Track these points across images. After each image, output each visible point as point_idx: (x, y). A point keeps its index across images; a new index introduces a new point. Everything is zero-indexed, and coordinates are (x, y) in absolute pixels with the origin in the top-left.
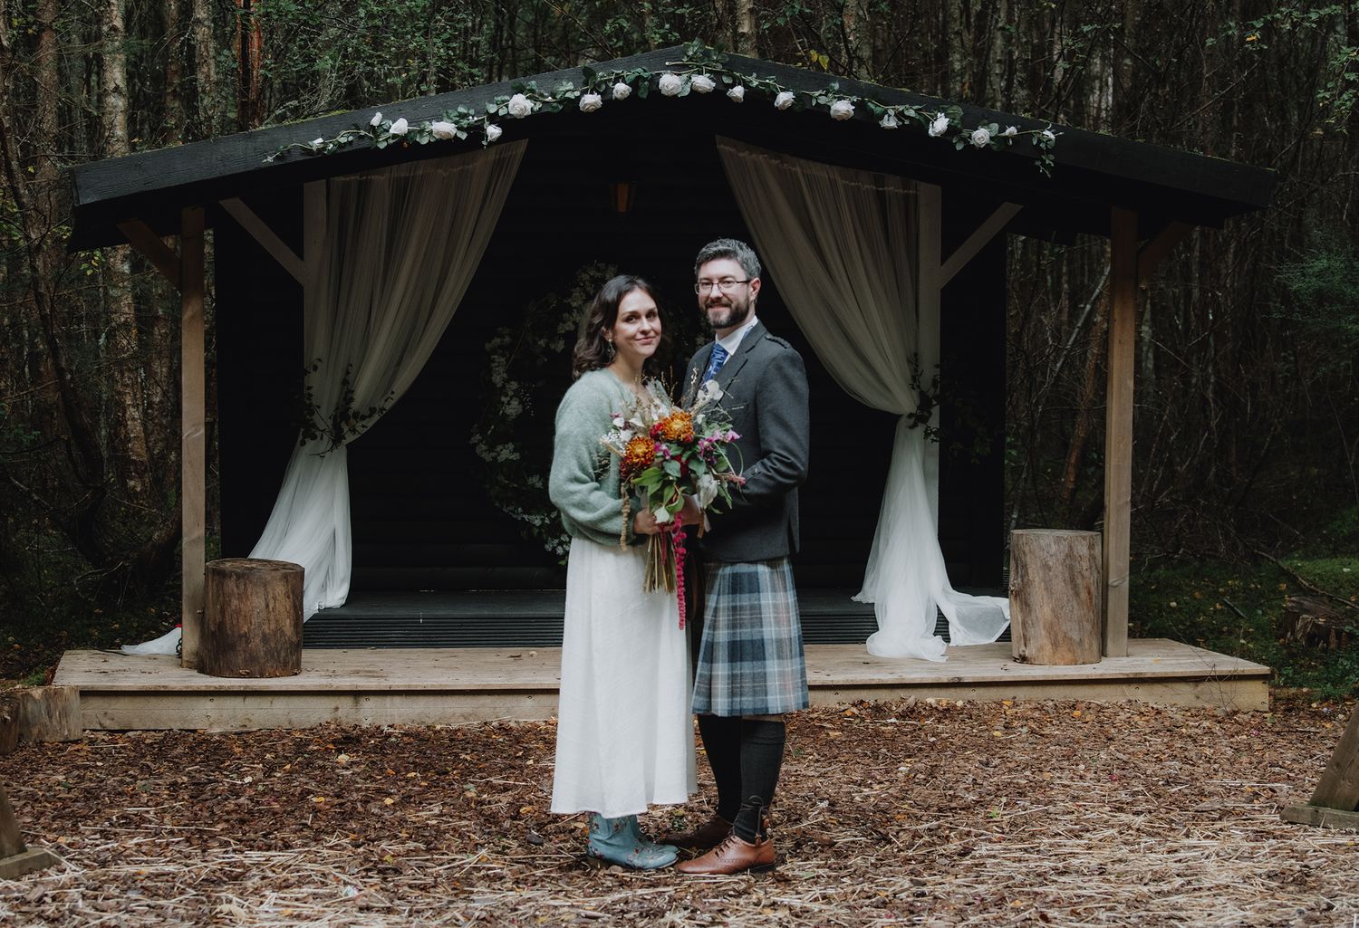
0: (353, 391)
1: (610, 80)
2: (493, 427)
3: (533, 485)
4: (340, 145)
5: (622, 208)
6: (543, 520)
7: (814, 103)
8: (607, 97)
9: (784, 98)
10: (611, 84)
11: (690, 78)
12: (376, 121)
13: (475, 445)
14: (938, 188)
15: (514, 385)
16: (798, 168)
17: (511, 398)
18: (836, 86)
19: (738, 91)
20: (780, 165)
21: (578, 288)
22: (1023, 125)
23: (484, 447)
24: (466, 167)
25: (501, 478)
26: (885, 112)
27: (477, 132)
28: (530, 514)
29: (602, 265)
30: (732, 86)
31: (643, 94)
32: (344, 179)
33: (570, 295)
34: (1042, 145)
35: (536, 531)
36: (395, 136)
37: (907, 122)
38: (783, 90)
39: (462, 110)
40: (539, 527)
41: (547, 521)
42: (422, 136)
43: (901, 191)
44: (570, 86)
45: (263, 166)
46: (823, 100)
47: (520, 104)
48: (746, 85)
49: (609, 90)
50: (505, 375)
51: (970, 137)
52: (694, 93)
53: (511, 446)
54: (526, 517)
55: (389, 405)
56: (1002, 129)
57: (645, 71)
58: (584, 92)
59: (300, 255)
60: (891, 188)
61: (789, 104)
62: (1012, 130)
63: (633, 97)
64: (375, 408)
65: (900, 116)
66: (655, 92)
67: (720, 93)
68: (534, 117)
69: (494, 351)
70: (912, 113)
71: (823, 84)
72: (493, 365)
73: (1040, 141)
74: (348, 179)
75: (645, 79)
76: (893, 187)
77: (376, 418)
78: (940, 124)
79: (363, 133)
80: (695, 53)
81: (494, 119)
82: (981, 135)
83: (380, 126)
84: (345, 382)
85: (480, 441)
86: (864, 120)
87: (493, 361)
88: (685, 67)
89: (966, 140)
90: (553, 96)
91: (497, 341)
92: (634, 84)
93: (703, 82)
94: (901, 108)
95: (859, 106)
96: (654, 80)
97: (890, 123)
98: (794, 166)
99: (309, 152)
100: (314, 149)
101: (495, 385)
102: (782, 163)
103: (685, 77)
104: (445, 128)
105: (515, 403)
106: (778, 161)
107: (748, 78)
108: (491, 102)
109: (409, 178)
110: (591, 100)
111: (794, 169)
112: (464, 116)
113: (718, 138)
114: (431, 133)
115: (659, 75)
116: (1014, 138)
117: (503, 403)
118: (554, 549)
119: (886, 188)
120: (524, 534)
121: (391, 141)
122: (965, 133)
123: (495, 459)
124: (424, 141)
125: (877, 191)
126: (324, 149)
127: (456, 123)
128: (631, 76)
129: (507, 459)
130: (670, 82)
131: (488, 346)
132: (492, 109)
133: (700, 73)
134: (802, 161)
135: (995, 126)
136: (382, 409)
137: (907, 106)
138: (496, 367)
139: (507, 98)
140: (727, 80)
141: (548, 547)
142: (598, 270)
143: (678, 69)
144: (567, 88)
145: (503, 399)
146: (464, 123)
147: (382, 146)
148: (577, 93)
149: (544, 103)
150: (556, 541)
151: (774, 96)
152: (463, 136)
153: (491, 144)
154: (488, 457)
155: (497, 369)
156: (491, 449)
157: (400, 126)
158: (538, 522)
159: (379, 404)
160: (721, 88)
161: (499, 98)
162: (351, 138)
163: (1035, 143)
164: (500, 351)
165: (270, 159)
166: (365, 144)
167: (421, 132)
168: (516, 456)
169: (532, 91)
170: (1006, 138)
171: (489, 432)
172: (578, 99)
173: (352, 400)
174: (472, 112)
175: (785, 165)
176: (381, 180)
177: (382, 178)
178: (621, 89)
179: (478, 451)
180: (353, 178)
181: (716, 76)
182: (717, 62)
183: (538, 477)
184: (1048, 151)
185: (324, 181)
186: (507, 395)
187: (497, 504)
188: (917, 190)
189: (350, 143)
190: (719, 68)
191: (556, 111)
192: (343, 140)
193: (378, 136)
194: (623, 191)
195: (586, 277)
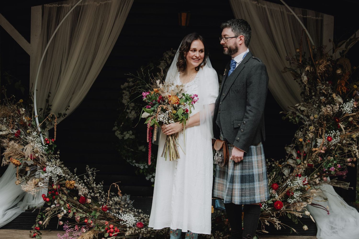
0: (51, 105)
2: (123, 123)
3: (141, 150)
5: (183, 24)
6: (144, 166)
13: (115, 131)
14: (333, 17)
15: (133, 105)
17: (132, 110)
20: (257, 4)
21: (163, 61)
23: (119, 132)
24: (108, 1)
25: (126, 147)
28: (139, 163)
32: (50, 6)
33: (159, 64)
35: (141, 171)
40: (143, 169)
41: (146, 167)
43: (315, 18)
50: (129, 100)
53: (131, 132)
54: (137, 165)
55: (68, 112)
59: (29, 41)
60: (310, 16)
64: (61, 114)
69: (125, 89)
72: (124, 95)
74: (52, 6)
76: (311, 15)
77: (62, 119)
84: (47, 101)
85: (118, 130)
87: (124, 93)
91: (126, 84)
98: (264, 5)
101: (124, 104)
102: (258, 3)
105: (133, 113)
106: (256, 2)
109: (81, 6)
111: (264, 6)
117: (128, 113)
118: (150, 179)
119: (308, 16)
120: (136, 172)
123: (123, 138)
125: (303, 17)
129: (129, 138)
131: (122, 87)
134: (268, 2)
136: (65, 115)
138: (125, 96)
141: (147, 178)
145: (128, 111)
150: (151, 176)
154: (120, 137)
155: (125, 97)
156: (122, 133)
158: (142, 167)
159: (63, 112)
164: (127, 89)
168: (133, 137)
171: (121, 126)
173: (50, 110)
175: (260, 4)
177: (68, 6)
179: (116, 134)
180: (55, 5)
183: (143, 146)
185: (40, 7)
186: (129, 109)
187: (124, 158)
188: (322, 17)
194: (184, 16)
195: (168, 56)
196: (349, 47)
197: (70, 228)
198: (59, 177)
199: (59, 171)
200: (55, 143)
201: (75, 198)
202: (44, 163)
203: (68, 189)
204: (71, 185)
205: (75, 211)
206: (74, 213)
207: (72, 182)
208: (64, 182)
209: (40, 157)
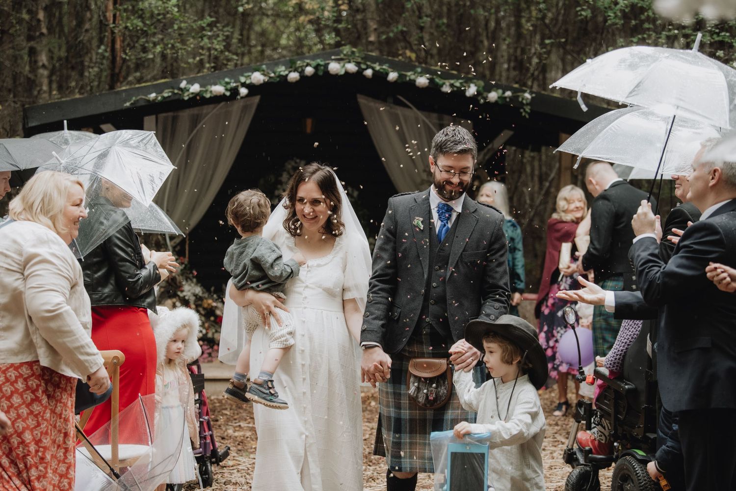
1: (303, 66)
4: (164, 98)
5: (309, 130)
7: (408, 79)
8: (302, 74)
9: (393, 76)
10: (304, 68)
11: (344, 65)
12: (183, 84)
16: (399, 110)
18: (419, 70)
19: (369, 73)
21: (285, 173)
22: (514, 91)
26: (444, 83)
27: (235, 92)
29: (298, 161)
30: (366, 69)
31: (321, 73)
32: (165, 115)
33: (281, 175)
34: (524, 102)
36: (192, 93)
37: (455, 89)
38: (392, 72)
39: (227, 80)
42: (206, 93)
44: (283, 68)
45: (124, 108)
46: (413, 77)
47: (257, 78)
48: (373, 69)
49: (303, 71)
51: (487, 97)
52: (347, 73)
56: (504, 93)
57: (321, 61)
58: (290, 72)
61: (395, 79)
62: (508, 94)
63: (315, 75)
65: (452, 85)
66: (326, 72)
67: (360, 73)
68: (265, 84)
70: (457, 84)
71: (412, 68)
73: (523, 99)
74: (167, 115)
75: (321, 65)
78: (472, 90)
79: (176, 91)
80: (347, 52)
81: (244, 85)
82: (493, 96)
83: (185, 88)
86: (434, 87)
88: (342, 59)
89: (485, 98)
90: (274, 73)
92: (316, 68)
93: (352, 67)
94: (452, 81)
95: (431, 81)
96: (326, 65)
97: (447, 89)
99: (148, 101)
100: (151, 99)
103: (342, 64)
104: (218, 89)
107: (374, 65)
108: (243, 75)
109: (198, 114)
110: (294, 76)
111: (397, 112)
112: (228, 83)
113: (358, 96)
114: (211, 92)
115: (328, 64)
116: (510, 98)
121: (191, 96)
122: (485, 95)
124: (208, 96)
126: (156, 99)
127: (225, 86)
128: (314, 63)
130: (334, 67)
132: (243, 80)
133: (349, 62)
135: (500, 91)
137: (455, 80)
139: (250, 74)
140: (363, 66)
142: (296, 163)
143: (339, 60)
144: (282, 70)
146: (229, 87)
147: (186, 98)
148: (287, 72)
149: (270, 77)
151: (387, 74)
152: (228, 94)
153: (242, 98)
157: (195, 88)
160: (360, 70)
161: (246, 74)
162: (170, 94)
163: (520, 99)
165: (128, 104)
166: (177, 97)
167: (206, 91)
169: (263, 71)
170: (505, 98)
172: (287, 75)
174: (233, 81)
176: (185, 115)
178: (309, 70)
180: (170, 114)
181: (358, 64)
182: (358, 57)
184: (527, 104)
185: (153, 117)
189: (169, 97)
190: (359, 60)
191: (275, 81)
192: (166, 95)
193: (184, 93)
194: (309, 122)
195: (290, 167)
196: (487, 157)
197: (208, 349)
198: (195, 295)
199: (198, 290)
200: (189, 262)
201: (212, 318)
202: (180, 282)
203: (204, 309)
204: (209, 304)
205: (214, 331)
206: (213, 334)
207: (210, 301)
208: (200, 302)
209: (177, 277)
